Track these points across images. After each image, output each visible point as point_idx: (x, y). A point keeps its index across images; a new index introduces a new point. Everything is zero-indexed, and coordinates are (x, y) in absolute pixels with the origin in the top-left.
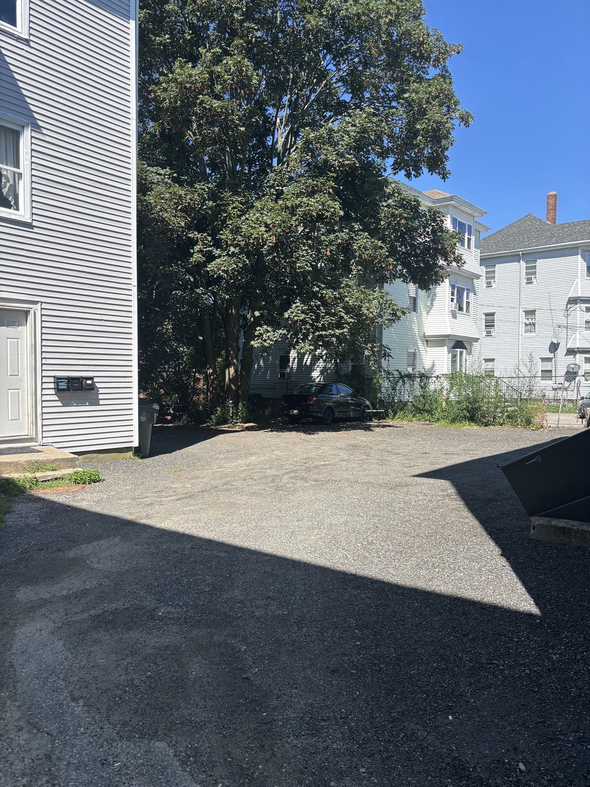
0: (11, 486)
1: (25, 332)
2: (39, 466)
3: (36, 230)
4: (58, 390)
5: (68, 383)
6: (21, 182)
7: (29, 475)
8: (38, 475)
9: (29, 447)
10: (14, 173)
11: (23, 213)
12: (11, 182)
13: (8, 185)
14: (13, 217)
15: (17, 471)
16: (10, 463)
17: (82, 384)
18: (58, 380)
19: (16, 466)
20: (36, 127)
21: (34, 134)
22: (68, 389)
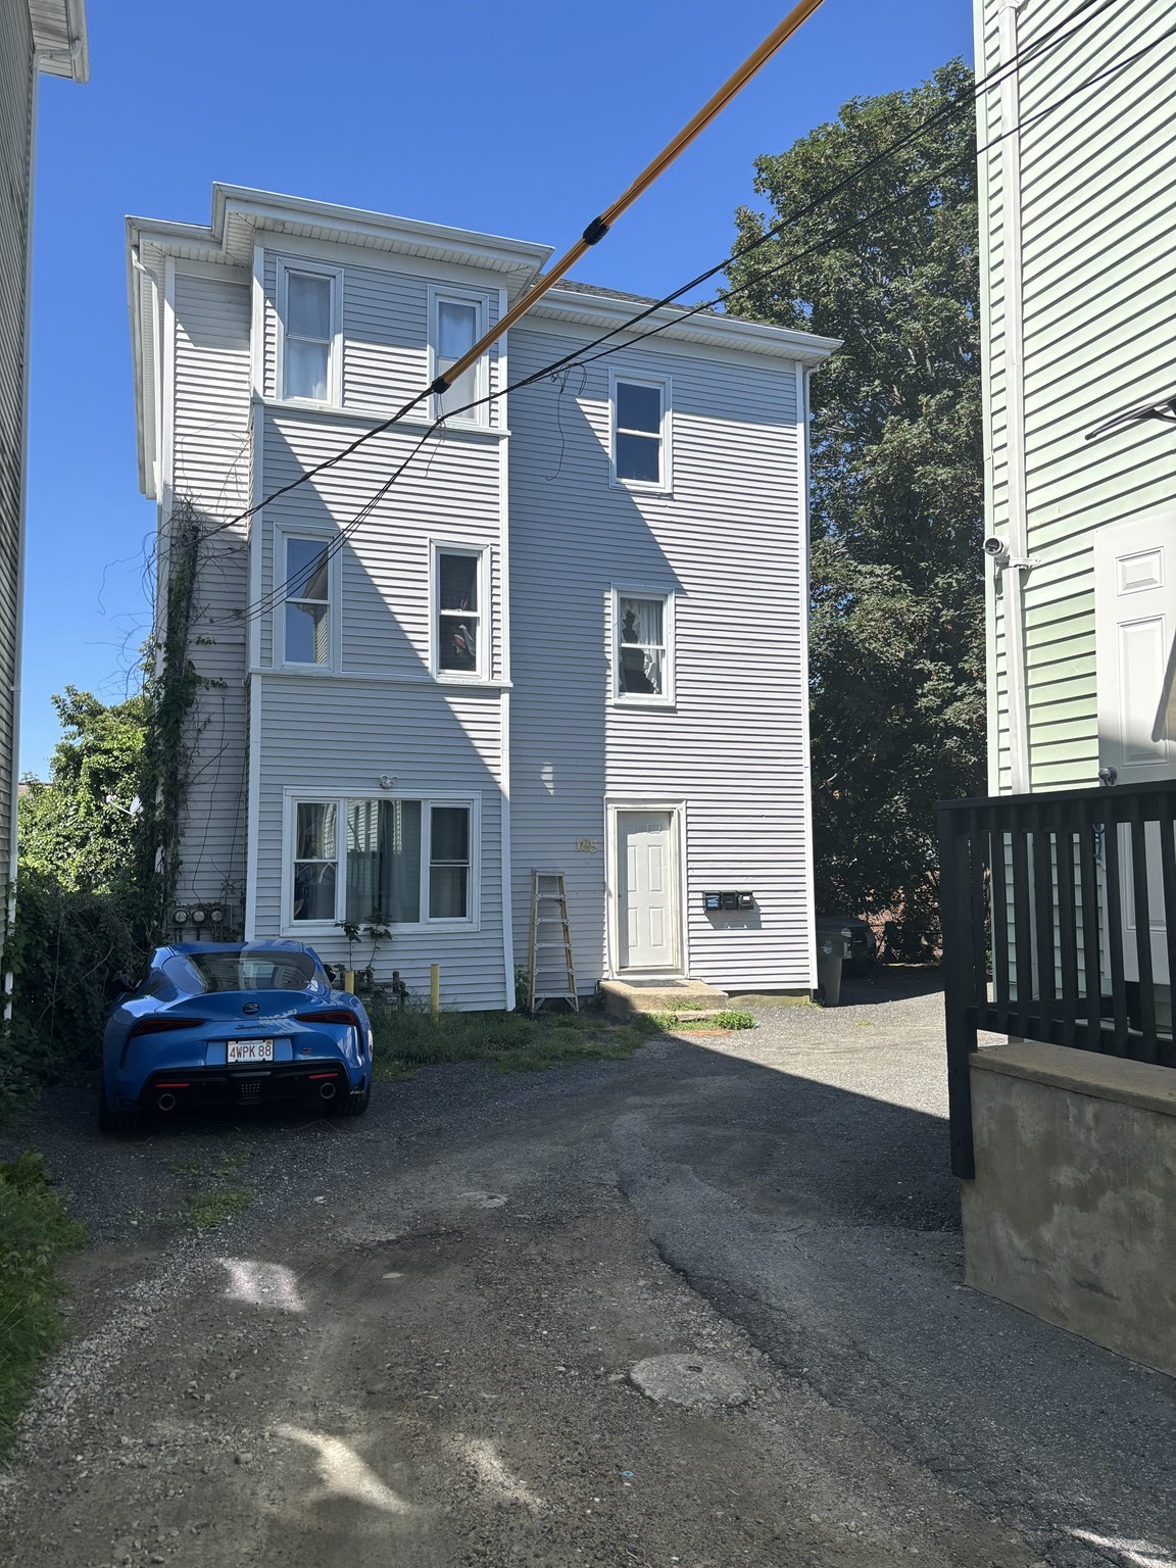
0: (647, 1022)
1: (668, 837)
2: (681, 1002)
3: (680, 714)
4: (708, 909)
5: (720, 900)
6: (664, 660)
7: (669, 1013)
8: (678, 1013)
9: (673, 980)
10: (657, 650)
11: (666, 698)
12: (654, 661)
13: (651, 664)
14: (655, 703)
15: (656, 1007)
16: (649, 997)
17: (738, 901)
18: (707, 895)
19: (655, 999)
20: (681, 591)
21: (679, 601)
22: (720, 908)
